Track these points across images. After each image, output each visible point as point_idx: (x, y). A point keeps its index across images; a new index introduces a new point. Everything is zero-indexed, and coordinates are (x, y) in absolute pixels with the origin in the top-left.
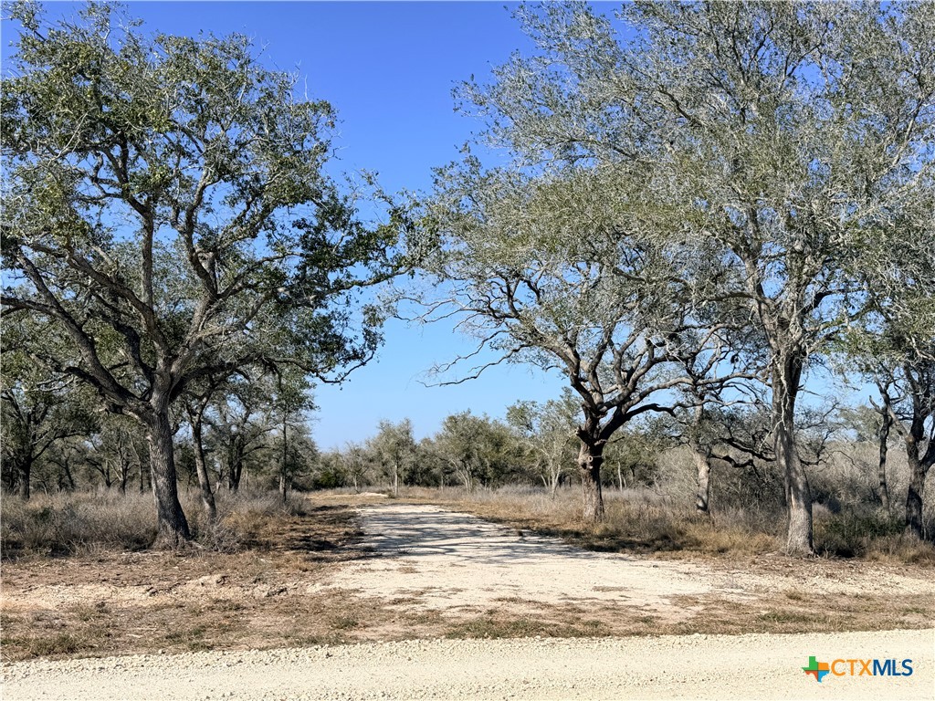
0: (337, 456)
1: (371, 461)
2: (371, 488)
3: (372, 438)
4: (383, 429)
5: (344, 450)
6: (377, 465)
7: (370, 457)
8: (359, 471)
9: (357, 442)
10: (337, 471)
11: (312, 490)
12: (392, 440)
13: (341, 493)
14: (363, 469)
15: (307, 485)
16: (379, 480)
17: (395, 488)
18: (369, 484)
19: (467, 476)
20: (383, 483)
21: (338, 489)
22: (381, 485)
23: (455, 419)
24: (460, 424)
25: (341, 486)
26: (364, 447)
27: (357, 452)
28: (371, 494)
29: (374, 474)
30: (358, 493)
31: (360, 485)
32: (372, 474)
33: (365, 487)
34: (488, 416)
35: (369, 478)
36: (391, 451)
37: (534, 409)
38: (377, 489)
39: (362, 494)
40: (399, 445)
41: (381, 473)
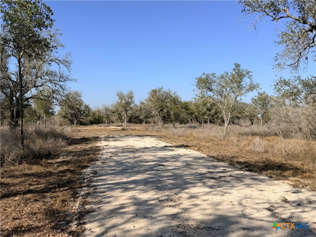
0: (99, 111)
1: (113, 113)
2: (114, 124)
3: (113, 104)
4: (119, 96)
5: (101, 108)
6: (116, 115)
7: (113, 111)
8: (108, 117)
9: (107, 104)
10: (99, 117)
11: (89, 125)
12: (123, 101)
13: (100, 126)
14: (110, 116)
15: (87, 123)
16: (117, 121)
17: (125, 124)
18: (113, 122)
19: (160, 119)
20: (118, 122)
21: (100, 124)
22: (117, 123)
23: (155, 91)
24: (158, 94)
25: (101, 123)
26: (110, 107)
27: (107, 109)
28: (113, 127)
29: (115, 118)
30: (108, 126)
31: (109, 123)
32: (114, 118)
33: (111, 124)
34: (170, 91)
35: (113, 120)
36: (123, 106)
37: (214, 78)
38: (116, 125)
39: (110, 127)
40: (127, 104)
41: (118, 118)
